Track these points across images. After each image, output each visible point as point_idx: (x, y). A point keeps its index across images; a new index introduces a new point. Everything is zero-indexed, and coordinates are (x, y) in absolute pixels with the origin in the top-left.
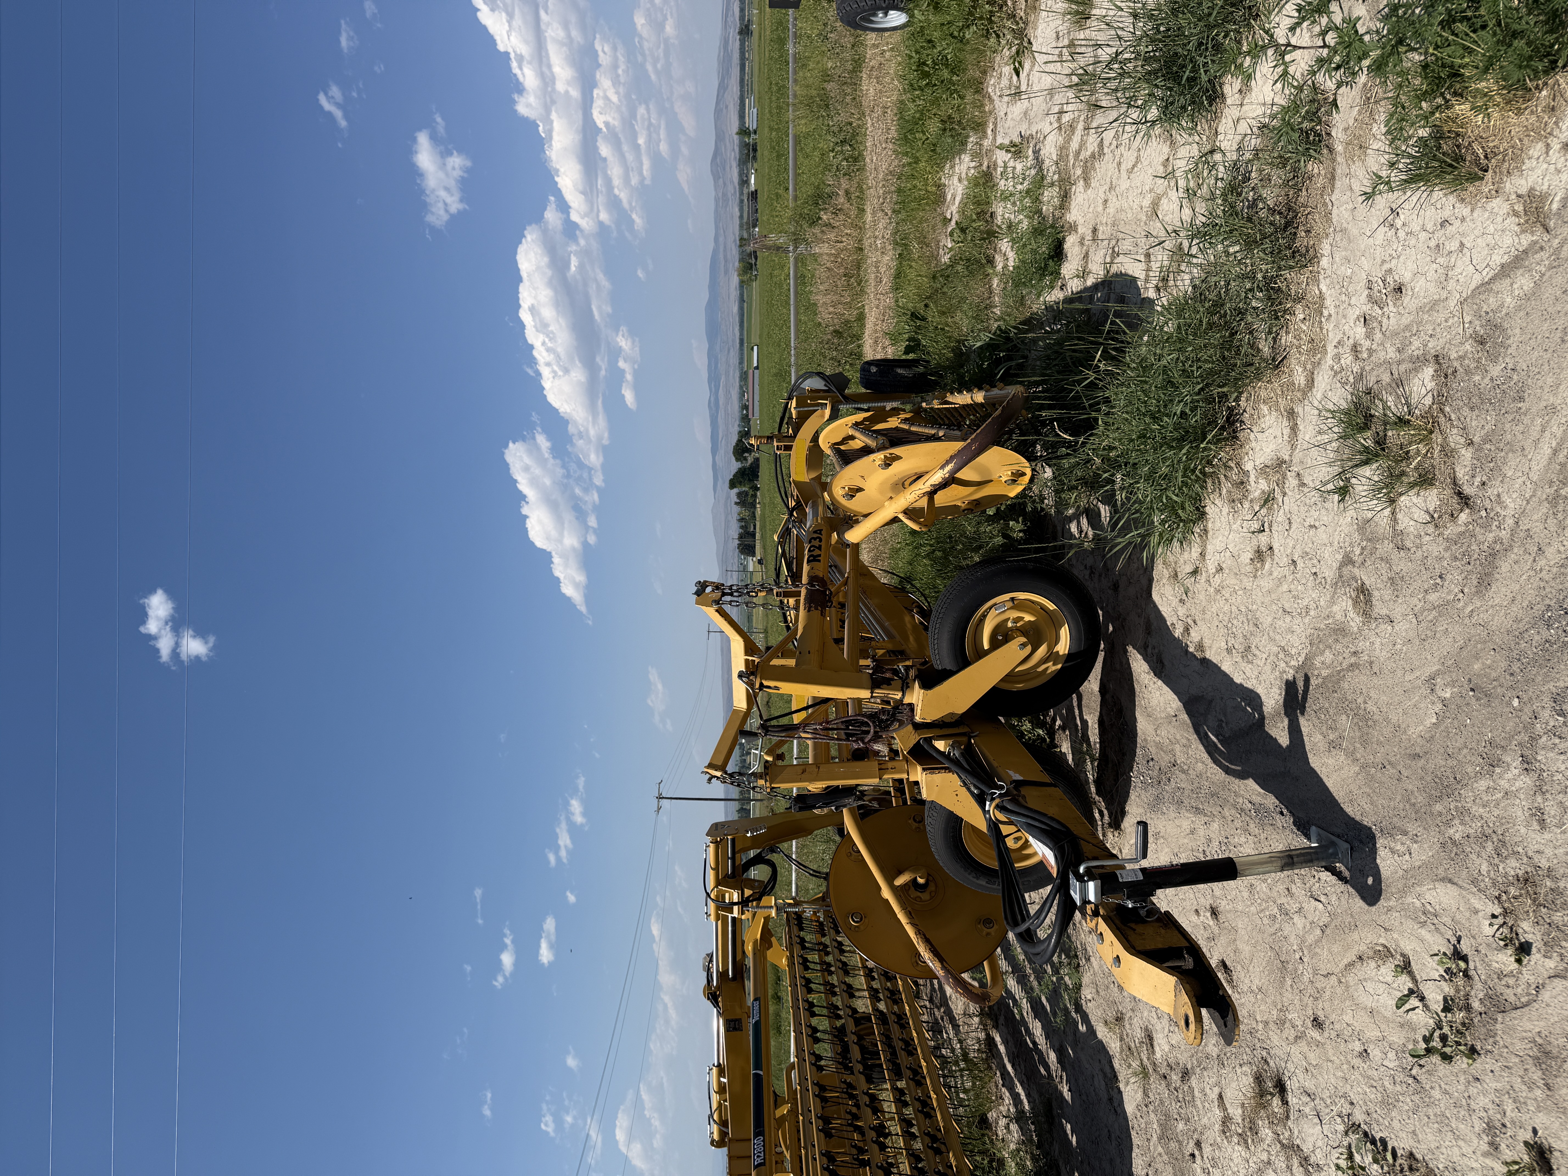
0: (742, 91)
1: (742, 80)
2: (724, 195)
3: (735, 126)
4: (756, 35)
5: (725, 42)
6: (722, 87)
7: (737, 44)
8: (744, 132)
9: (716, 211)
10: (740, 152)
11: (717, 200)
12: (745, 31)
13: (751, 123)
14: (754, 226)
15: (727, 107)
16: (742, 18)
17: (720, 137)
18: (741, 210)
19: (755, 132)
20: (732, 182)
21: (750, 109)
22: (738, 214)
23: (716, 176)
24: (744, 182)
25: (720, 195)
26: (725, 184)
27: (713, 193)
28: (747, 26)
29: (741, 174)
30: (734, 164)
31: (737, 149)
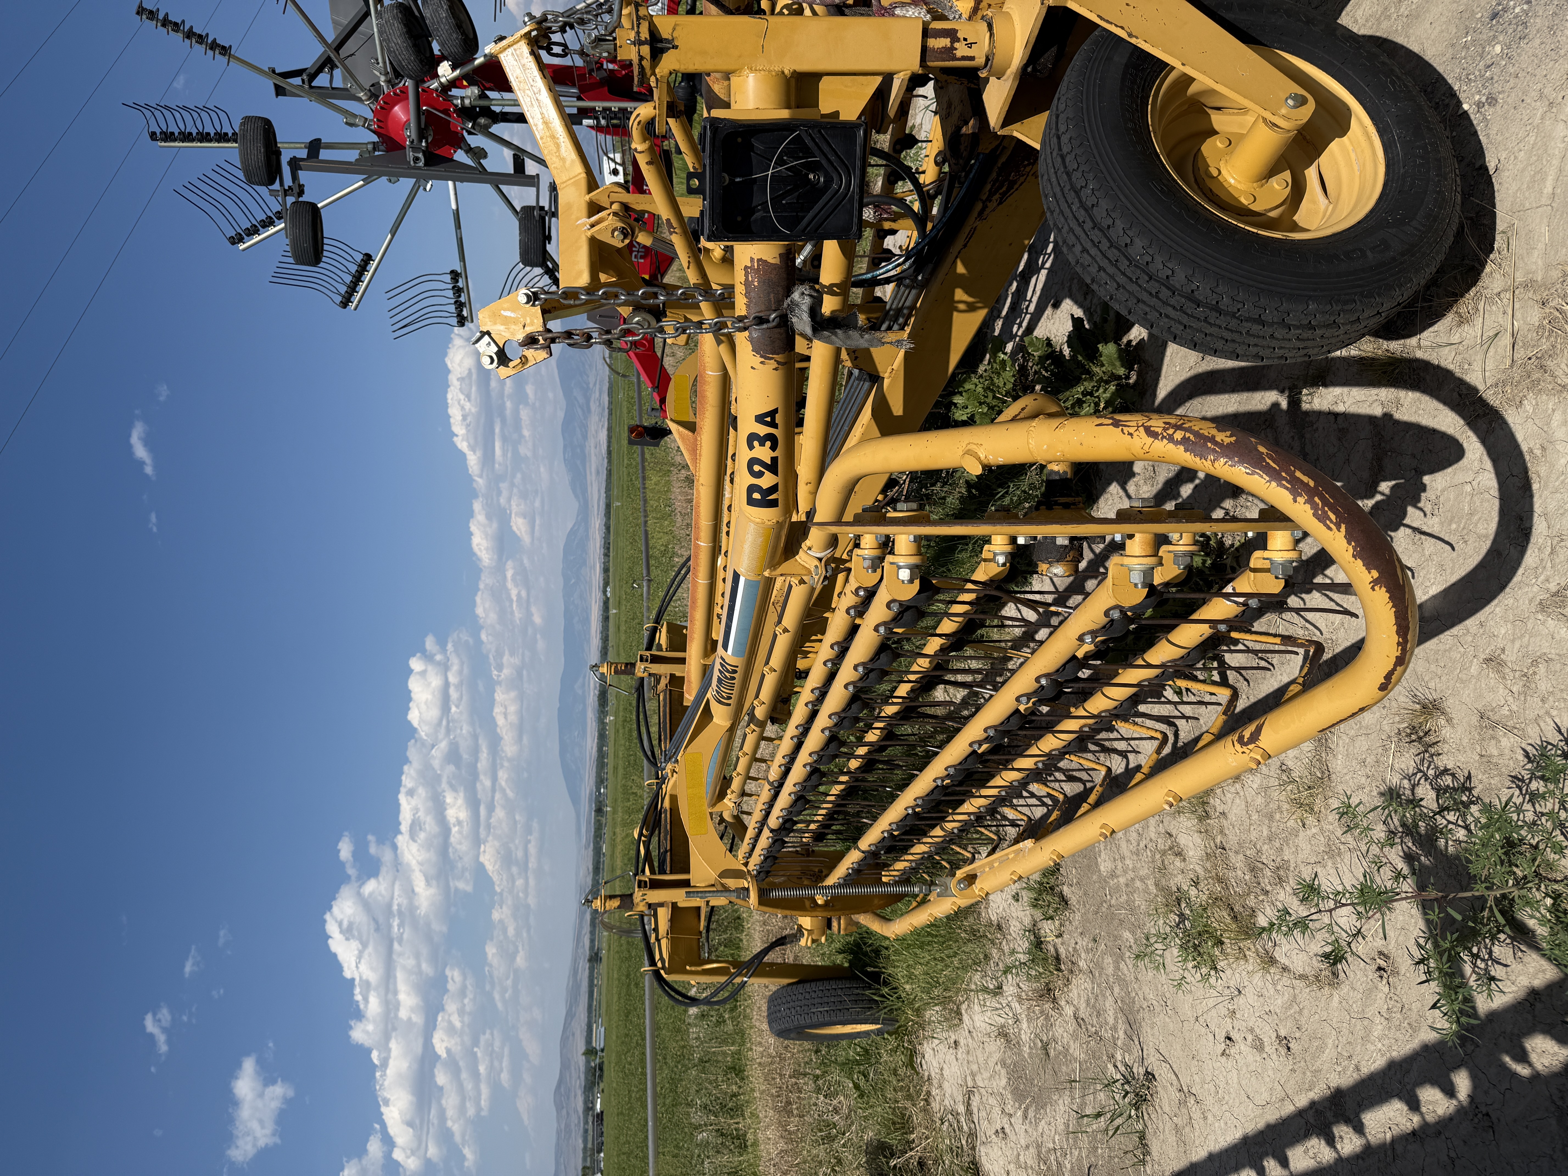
0: (589, 1017)
1: (590, 1006)
2: (567, 1126)
3: (581, 1047)
4: (604, 960)
5: (575, 971)
6: (570, 1015)
7: (587, 973)
8: (590, 1052)
9: (558, 1144)
10: (586, 1078)
11: (559, 1132)
12: (595, 958)
13: (598, 1042)
14: (599, 1152)
15: (573, 1035)
16: (592, 947)
17: (565, 1065)
18: (585, 1141)
19: (602, 1050)
20: (576, 1111)
21: (597, 1028)
22: (581, 1146)
23: (559, 1107)
24: (589, 1107)
25: (563, 1126)
26: (568, 1113)
27: (555, 1125)
28: (597, 954)
29: (586, 1102)
30: (579, 1093)
31: (582, 1077)
